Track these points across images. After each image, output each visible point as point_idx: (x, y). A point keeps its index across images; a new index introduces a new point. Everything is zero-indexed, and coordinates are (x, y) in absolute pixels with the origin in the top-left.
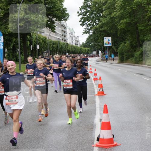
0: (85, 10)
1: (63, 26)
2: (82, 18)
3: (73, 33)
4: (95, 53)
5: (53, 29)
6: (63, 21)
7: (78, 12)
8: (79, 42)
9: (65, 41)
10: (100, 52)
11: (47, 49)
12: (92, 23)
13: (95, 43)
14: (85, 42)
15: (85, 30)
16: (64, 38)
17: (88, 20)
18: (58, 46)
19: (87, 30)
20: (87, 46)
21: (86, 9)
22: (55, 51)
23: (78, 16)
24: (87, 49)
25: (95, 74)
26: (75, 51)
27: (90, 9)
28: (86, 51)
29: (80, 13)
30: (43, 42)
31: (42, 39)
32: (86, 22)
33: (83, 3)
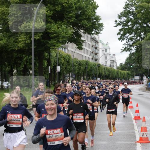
0: (125, 18)
1: (93, 39)
2: (121, 30)
3: (108, 50)
4: (137, 78)
5: (79, 44)
6: (94, 34)
7: (116, 21)
8: (116, 62)
9: (96, 60)
10: (145, 78)
11: (71, 72)
12: (135, 36)
13: (138, 65)
14: (124, 63)
15: (125, 47)
16: (95, 57)
17: (129, 33)
18: (86, 68)
19: (128, 46)
20: (126, 68)
21: (128, 17)
22: (82, 74)
23: (116, 26)
24: (126, 72)
25: (137, 111)
26: (109, 75)
27: (133, 17)
28: (126, 76)
29: (118, 22)
30: (66, 62)
31: (64, 58)
32: (127, 36)
33: (124, 8)
